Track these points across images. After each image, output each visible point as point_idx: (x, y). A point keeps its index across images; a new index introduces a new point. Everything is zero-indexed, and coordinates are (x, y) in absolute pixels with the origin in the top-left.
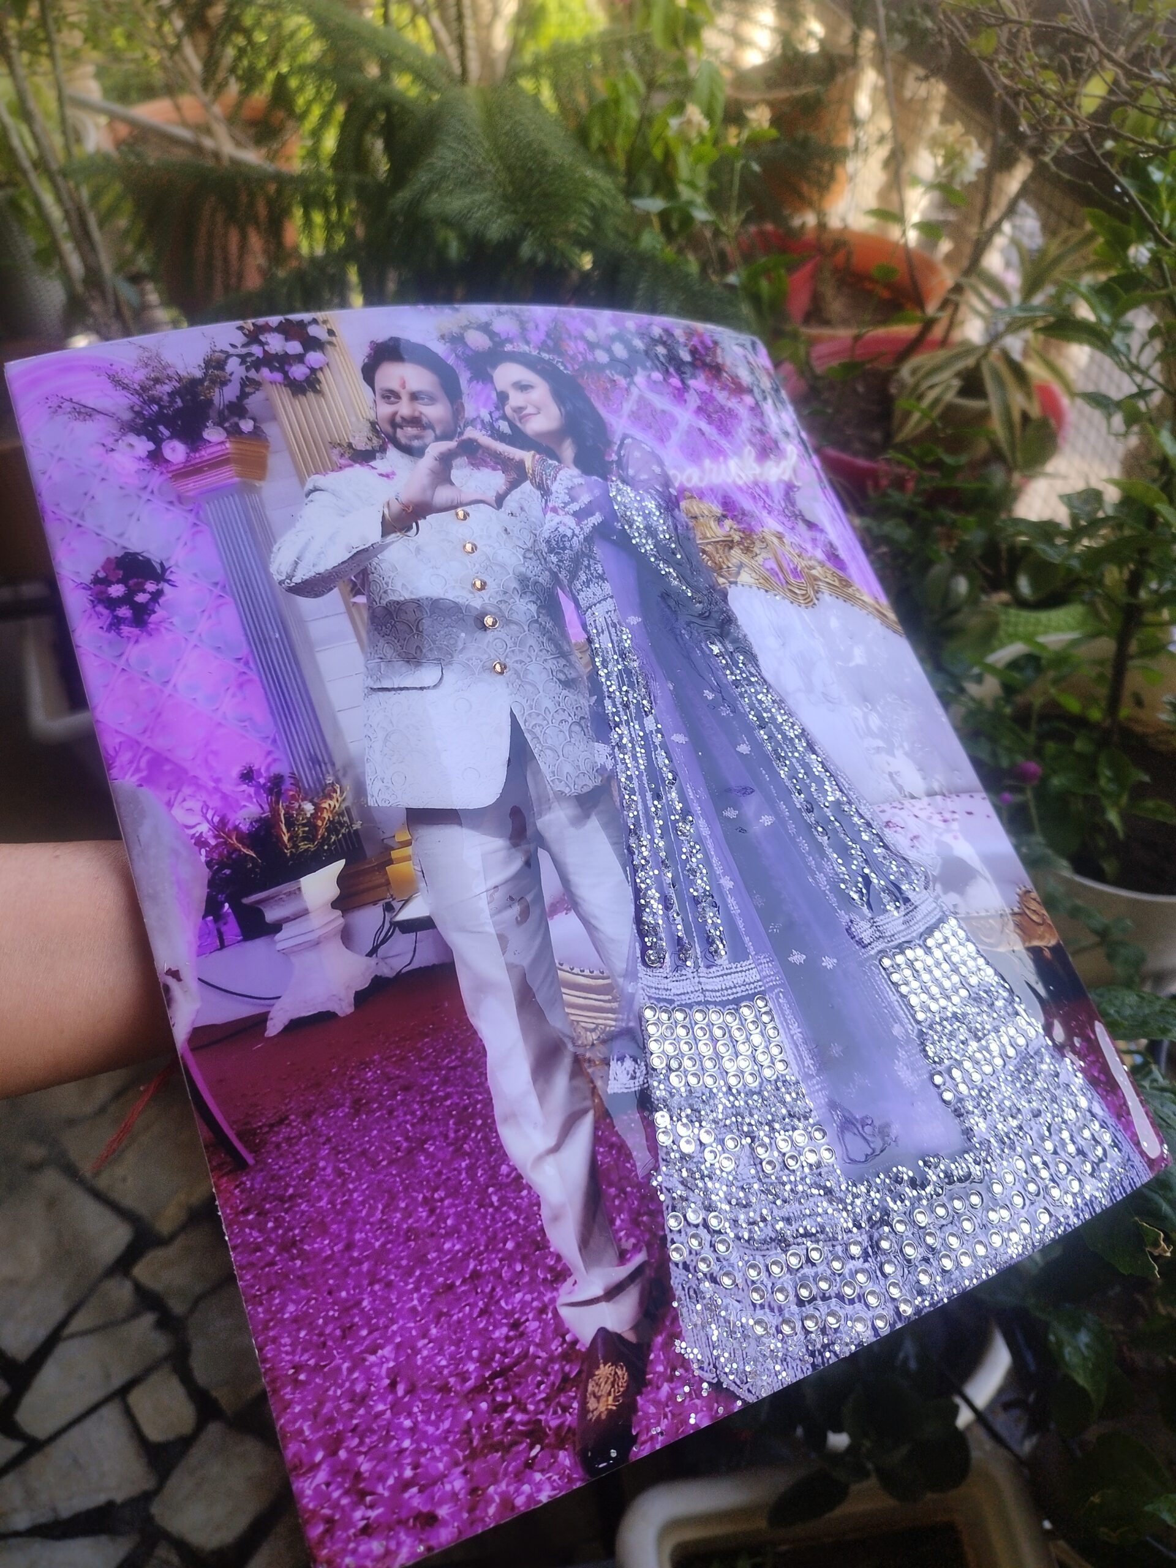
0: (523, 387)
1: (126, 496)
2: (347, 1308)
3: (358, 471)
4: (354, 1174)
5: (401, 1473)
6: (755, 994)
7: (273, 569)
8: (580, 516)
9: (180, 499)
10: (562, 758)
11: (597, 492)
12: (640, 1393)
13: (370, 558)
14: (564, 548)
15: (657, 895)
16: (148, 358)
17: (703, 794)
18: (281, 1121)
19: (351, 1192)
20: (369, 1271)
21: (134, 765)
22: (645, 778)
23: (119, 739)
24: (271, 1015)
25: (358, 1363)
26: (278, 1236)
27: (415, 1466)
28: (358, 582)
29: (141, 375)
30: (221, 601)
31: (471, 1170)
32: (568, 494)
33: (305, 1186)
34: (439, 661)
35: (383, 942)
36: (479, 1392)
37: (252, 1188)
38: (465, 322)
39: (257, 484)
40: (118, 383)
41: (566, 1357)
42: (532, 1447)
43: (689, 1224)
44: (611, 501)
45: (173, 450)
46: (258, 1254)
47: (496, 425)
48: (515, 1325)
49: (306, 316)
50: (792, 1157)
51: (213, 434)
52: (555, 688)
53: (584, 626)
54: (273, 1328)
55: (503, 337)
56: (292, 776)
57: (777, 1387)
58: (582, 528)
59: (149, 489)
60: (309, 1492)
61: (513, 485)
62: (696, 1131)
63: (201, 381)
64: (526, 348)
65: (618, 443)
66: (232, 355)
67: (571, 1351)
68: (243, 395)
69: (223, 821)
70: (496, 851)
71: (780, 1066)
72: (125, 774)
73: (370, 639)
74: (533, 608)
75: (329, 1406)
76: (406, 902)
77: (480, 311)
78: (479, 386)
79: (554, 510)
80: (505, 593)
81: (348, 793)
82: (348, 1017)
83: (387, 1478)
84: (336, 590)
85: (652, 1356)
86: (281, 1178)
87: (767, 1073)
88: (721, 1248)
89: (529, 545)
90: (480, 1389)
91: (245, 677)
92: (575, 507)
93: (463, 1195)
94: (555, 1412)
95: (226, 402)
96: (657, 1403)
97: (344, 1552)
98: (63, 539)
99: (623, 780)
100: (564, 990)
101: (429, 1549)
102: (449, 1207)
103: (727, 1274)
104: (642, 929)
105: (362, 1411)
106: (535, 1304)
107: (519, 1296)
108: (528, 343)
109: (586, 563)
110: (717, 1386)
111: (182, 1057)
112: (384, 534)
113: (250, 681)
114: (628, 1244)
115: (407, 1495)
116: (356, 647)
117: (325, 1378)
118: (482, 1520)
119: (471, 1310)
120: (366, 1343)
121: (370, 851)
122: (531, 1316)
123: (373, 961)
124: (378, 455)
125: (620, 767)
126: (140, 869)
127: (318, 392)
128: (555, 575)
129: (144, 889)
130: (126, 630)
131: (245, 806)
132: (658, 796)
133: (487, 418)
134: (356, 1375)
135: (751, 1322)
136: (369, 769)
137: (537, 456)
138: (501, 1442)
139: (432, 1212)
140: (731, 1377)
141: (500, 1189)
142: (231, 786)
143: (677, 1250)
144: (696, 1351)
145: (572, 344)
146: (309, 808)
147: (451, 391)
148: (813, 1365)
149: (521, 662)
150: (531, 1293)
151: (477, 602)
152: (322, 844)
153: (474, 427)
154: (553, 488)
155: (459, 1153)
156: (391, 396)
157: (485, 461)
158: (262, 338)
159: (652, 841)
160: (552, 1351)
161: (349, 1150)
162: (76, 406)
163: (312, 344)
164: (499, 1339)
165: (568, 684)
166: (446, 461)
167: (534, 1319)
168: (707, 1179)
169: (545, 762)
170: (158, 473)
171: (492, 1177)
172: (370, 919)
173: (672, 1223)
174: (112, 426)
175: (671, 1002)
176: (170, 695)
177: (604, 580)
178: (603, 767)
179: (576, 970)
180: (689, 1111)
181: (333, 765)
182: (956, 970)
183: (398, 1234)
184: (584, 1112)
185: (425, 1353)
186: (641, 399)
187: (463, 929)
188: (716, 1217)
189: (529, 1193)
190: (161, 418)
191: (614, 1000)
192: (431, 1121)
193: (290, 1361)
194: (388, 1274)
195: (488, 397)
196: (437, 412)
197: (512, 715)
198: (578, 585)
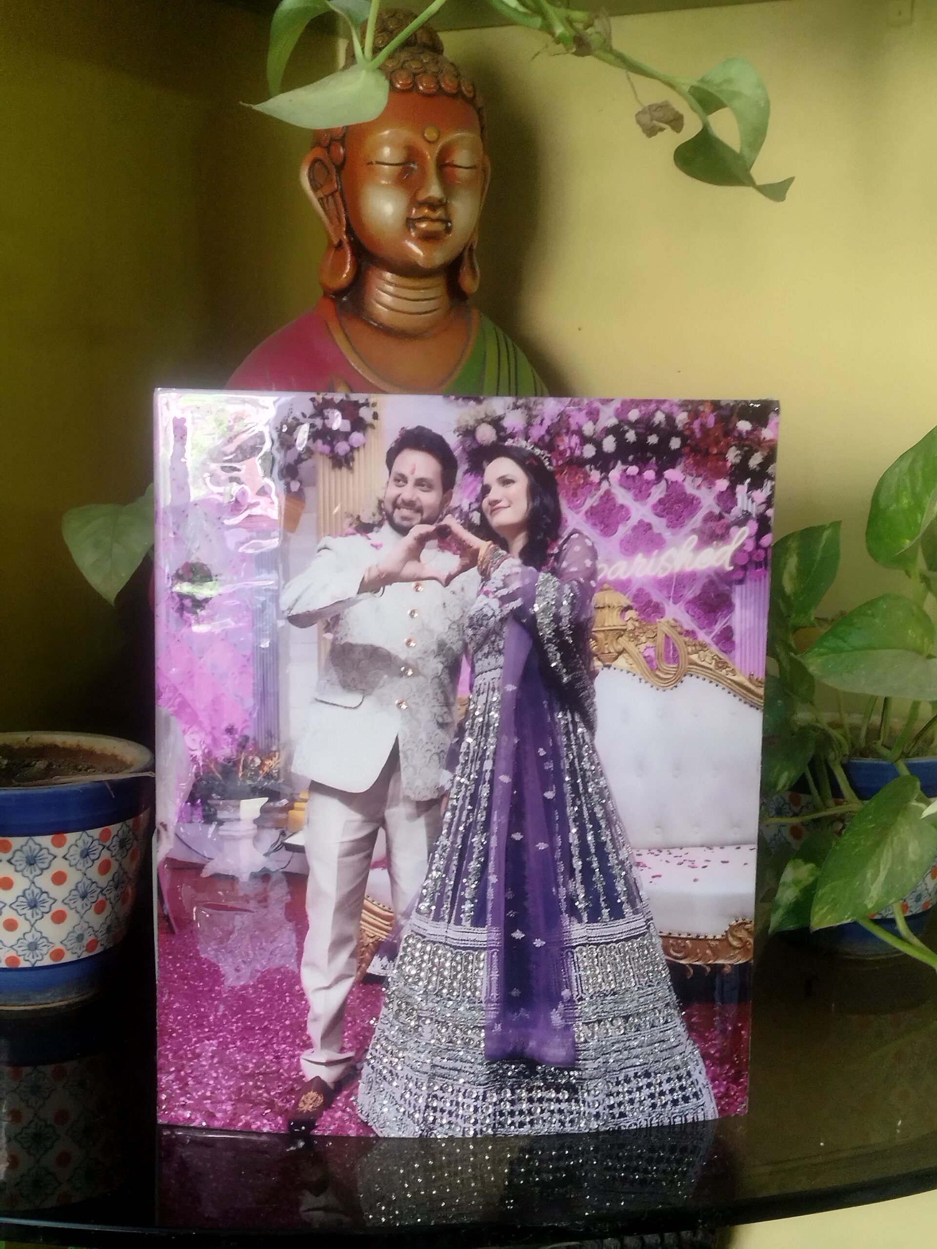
0: (506, 481)
2: (202, 1016)
5: (205, 1092)
6: (479, 948)
7: (282, 600)
8: (504, 600)
10: (418, 775)
11: (527, 581)
12: (326, 1110)
14: (481, 626)
17: (501, 819)
21: (172, 702)
22: (466, 801)
23: (167, 683)
24: (206, 867)
25: (200, 1040)
26: (180, 971)
27: (212, 1093)
32: (503, 580)
34: (363, 692)
35: (275, 851)
37: (174, 945)
38: (482, 416)
39: (289, 534)
41: (295, 1080)
42: (267, 1109)
47: (471, 515)
48: (277, 1057)
52: (434, 726)
53: (471, 687)
54: (167, 1009)
55: (508, 432)
56: (254, 739)
58: (501, 611)
61: (464, 568)
64: (524, 443)
65: (565, 537)
66: (302, 423)
68: (300, 459)
69: (210, 753)
70: (355, 821)
72: (166, 705)
74: (440, 667)
75: (181, 1052)
76: (294, 834)
77: (498, 404)
78: (470, 478)
79: (487, 594)
80: (425, 652)
81: (282, 760)
82: (244, 882)
83: (199, 1092)
86: (190, 947)
89: (457, 618)
90: (252, 1076)
91: (245, 669)
92: (504, 592)
93: (273, 991)
94: (283, 1100)
95: (288, 463)
96: (332, 1117)
97: (172, 1110)
99: (452, 798)
100: (364, 911)
101: (208, 1125)
105: (196, 1061)
106: (290, 1053)
107: (284, 1046)
108: (527, 439)
109: (493, 638)
112: (359, 593)
113: (247, 671)
115: (205, 1102)
117: (184, 1040)
119: (259, 1042)
120: (206, 1035)
122: (286, 1057)
123: (266, 859)
124: (375, 528)
125: (453, 790)
127: (350, 469)
128: (465, 645)
130: (187, 615)
131: (224, 748)
133: (465, 508)
134: (198, 1045)
137: (492, 546)
138: (254, 1101)
139: (255, 992)
141: (292, 996)
142: (219, 733)
146: (258, 761)
149: (417, 704)
150: (290, 1047)
151: (404, 654)
152: (258, 785)
154: (493, 575)
156: (401, 479)
158: (325, 412)
160: (290, 1076)
163: (359, 425)
164: (268, 1060)
165: (442, 725)
166: (422, 541)
167: (287, 1059)
169: (406, 774)
171: (290, 989)
172: (271, 836)
175: (423, 936)
176: (200, 667)
177: (501, 654)
179: (375, 903)
181: (279, 740)
184: (351, 976)
185: (232, 1050)
186: (606, 494)
187: (319, 860)
191: (391, 925)
195: (474, 489)
196: (429, 499)
197: (397, 738)
198: (480, 655)
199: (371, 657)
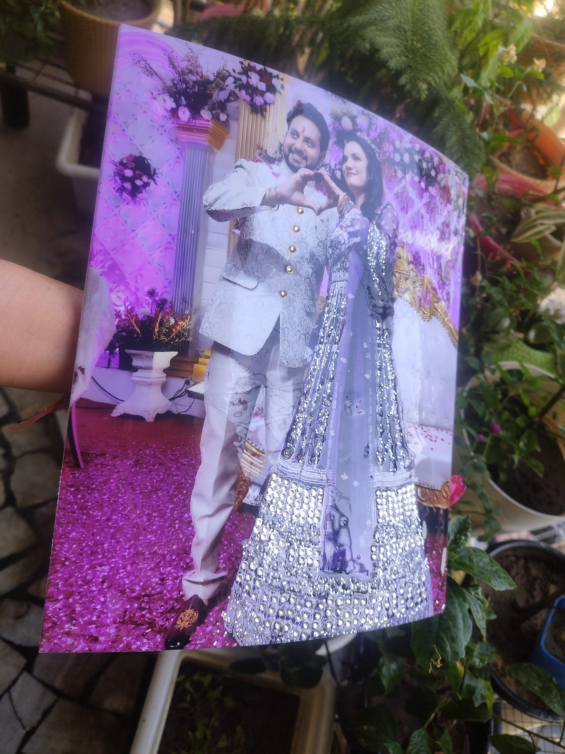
0: (356, 158)
1: (152, 126)
2: (96, 544)
3: (263, 167)
4: (123, 491)
5: (91, 618)
6: (321, 485)
7: (205, 198)
8: (352, 235)
9: (177, 140)
10: (291, 348)
11: (364, 227)
12: (200, 625)
13: (250, 213)
14: (337, 248)
15: (302, 427)
16: (192, 57)
17: (341, 389)
18: (103, 455)
19: (119, 498)
20: (113, 533)
21: (102, 264)
22: (321, 372)
23: (100, 248)
24: (117, 407)
25: (93, 567)
26: (80, 502)
27: (98, 617)
28: (240, 223)
29: (184, 65)
30: (175, 202)
31: (173, 510)
32: (351, 222)
33: (101, 487)
34: (259, 278)
35: (179, 397)
36: (137, 599)
37: (78, 478)
38: (346, 111)
39: (215, 150)
40: (172, 63)
41: (178, 600)
42: (148, 629)
43: (249, 568)
44: (368, 233)
45: (184, 113)
46: (69, 506)
47: (335, 172)
48: (162, 580)
49: (275, 72)
50: (303, 558)
51: (205, 114)
52: (303, 313)
53: (328, 290)
54: (63, 539)
55: (359, 127)
56: (171, 303)
57: (253, 644)
58: (349, 242)
59: (164, 128)
60: (51, 609)
61: (329, 206)
62: (270, 532)
63: (211, 82)
64: (366, 138)
65: (384, 205)
66: (231, 76)
67: (180, 599)
68: (228, 100)
69: (132, 310)
71: (316, 520)
72: (97, 266)
73: (233, 253)
74: (311, 271)
75: (73, 579)
76: (196, 383)
77: (355, 108)
78: (337, 148)
79: (341, 227)
80: (302, 258)
81: (193, 322)
82: (149, 423)
83: (85, 617)
84: (228, 222)
85: (211, 614)
86: (93, 479)
87: (309, 520)
88: (257, 582)
89: (323, 239)
90: (138, 598)
91: (170, 245)
92: (351, 229)
93: (165, 519)
94: (163, 619)
95: (219, 100)
96: (204, 632)
97: (55, 637)
98: (113, 134)
99: (311, 369)
101: (90, 650)
102: (157, 521)
103: (255, 594)
104: (288, 438)
105: (86, 587)
106: (174, 574)
107: (169, 569)
108: (368, 136)
109: (343, 259)
110: (230, 635)
111: (71, 408)
112: (262, 204)
113: (171, 248)
114: (222, 566)
115: (90, 627)
116: (225, 254)
117: (76, 568)
118: (116, 648)
119: (147, 566)
120: (99, 561)
121: (190, 353)
122: (170, 578)
123: (171, 403)
124: (276, 162)
125: (313, 363)
126: (86, 314)
127: (263, 116)
128: (327, 259)
129: (84, 324)
130: (125, 195)
131: (144, 307)
132: (322, 383)
133: (333, 167)
134: (89, 572)
135: (255, 616)
136: (206, 315)
137: (346, 196)
138: (137, 622)
139: (149, 520)
140: (238, 634)
141: (181, 523)
142: (142, 294)
143: (240, 576)
144: (229, 618)
145: (387, 145)
146: (172, 321)
147: (323, 146)
148: (271, 641)
149: (294, 295)
150: (174, 569)
151: (288, 257)
152: (171, 341)
153: (326, 168)
154: (346, 216)
155: (171, 501)
156: (295, 134)
157: (322, 188)
158: (249, 73)
159: (311, 402)
160: (172, 596)
161: (125, 480)
162: (147, 66)
163: (272, 89)
164: (154, 582)
165: (309, 314)
166: (305, 179)
167: (171, 580)
168: (265, 553)
169: (283, 347)
170: (171, 122)
171: (180, 517)
172: (177, 384)
173: (243, 566)
174: (160, 86)
175: (286, 475)
176: (132, 238)
177: (347, 271)
178: (306, 360)
179: (253, 445)
180: (271, 523)
181: (191, 306)
182: (403, 507)
183: (131, 523)
184: (230, 506)
185: (121, 575)
186: (404, 188)
187: (214, 406)
188: (261, 570)
189: (192, 529)
190: (184, 93)
191: (263, 464)
192: (165, 482)
193: (64, 555)
194: (120, 537)
195: (338, 156)
196: (312, 152)
197: (279, 318)
198: (335, 269)
199: (266, 253)
